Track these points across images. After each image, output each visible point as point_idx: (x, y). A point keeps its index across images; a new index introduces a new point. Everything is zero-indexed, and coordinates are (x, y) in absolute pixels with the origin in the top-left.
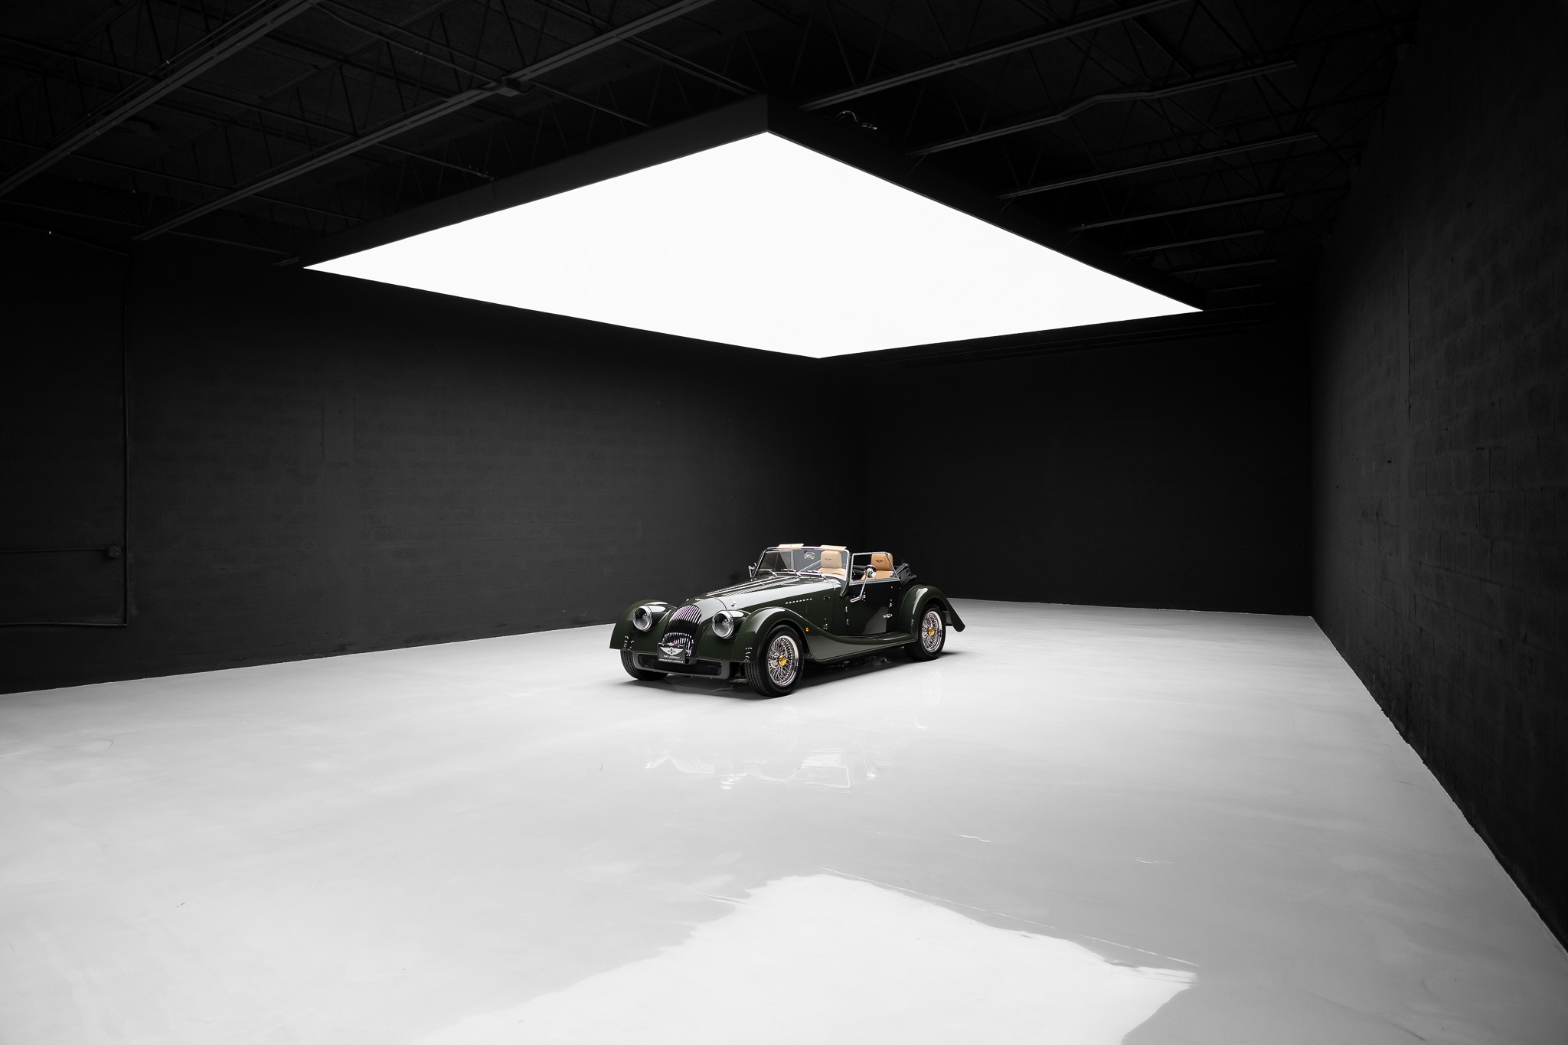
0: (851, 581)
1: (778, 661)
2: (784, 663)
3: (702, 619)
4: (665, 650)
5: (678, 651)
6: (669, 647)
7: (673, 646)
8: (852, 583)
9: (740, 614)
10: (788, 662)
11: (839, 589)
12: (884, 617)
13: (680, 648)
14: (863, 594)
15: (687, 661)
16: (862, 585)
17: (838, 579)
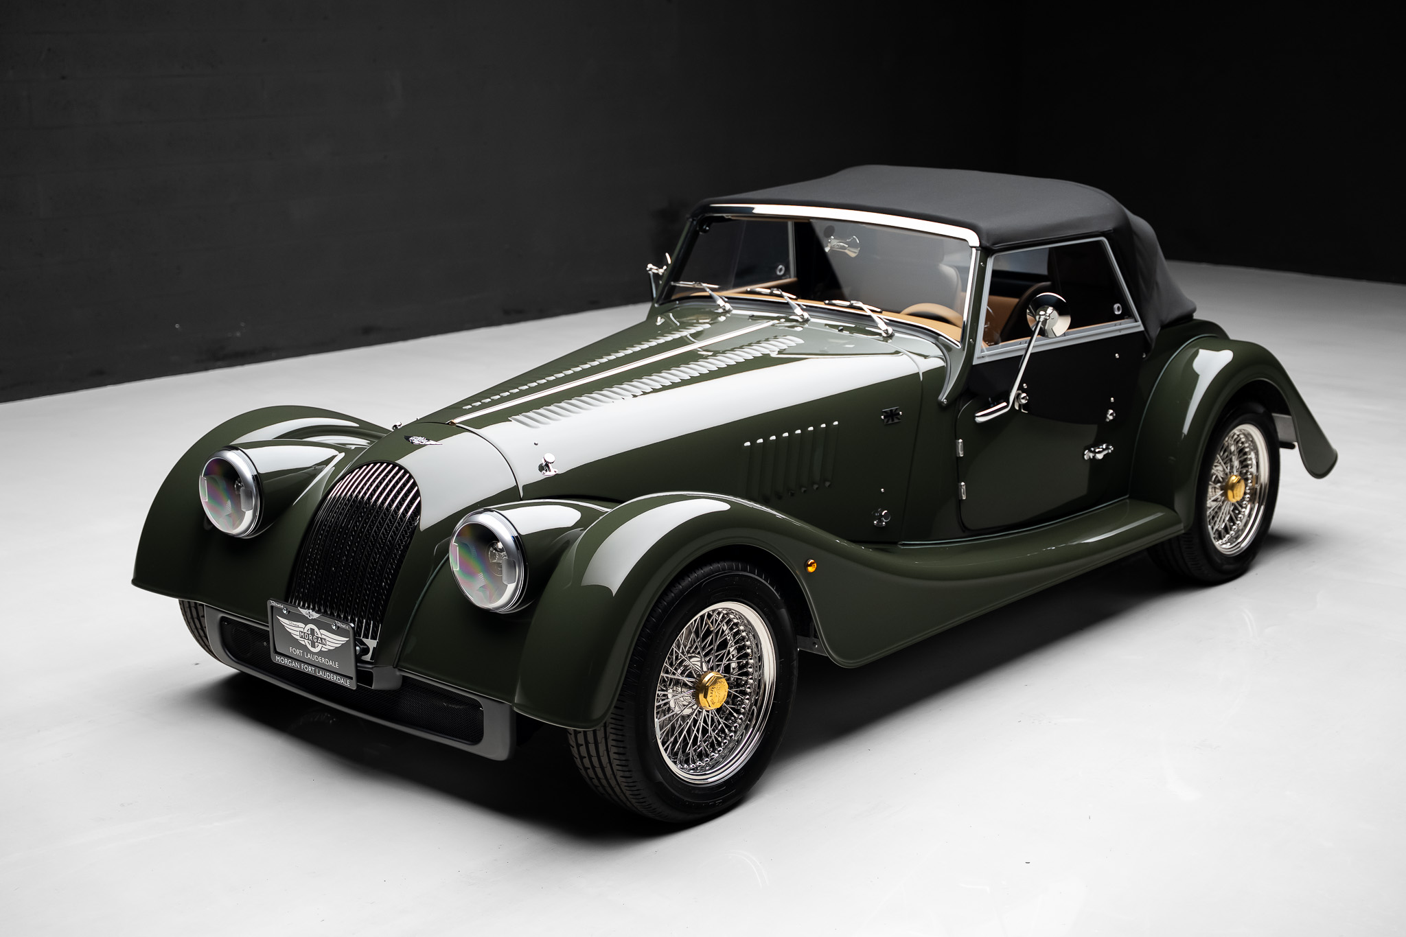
0: (980, 344)
1: (695, 696)
2: (718, 695)
3: (427, 520)
4: (295, 629)
5: (333, 641)
6: (306, 621)
7: (314, 622)
8: (985, 353)
9: (560, 515)
10: (731, 699)
11: (936, 376)
12: (1088, 455)
13: (339, 632)
14: (1020, 387)
15: (364, 677)
16: (1019, 359)
17: (935, 336)
